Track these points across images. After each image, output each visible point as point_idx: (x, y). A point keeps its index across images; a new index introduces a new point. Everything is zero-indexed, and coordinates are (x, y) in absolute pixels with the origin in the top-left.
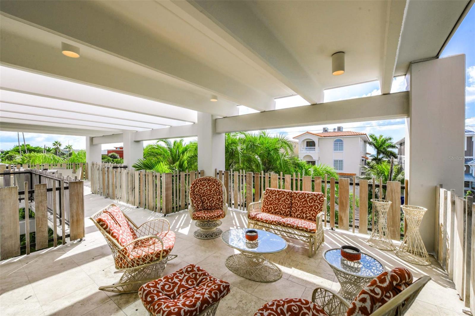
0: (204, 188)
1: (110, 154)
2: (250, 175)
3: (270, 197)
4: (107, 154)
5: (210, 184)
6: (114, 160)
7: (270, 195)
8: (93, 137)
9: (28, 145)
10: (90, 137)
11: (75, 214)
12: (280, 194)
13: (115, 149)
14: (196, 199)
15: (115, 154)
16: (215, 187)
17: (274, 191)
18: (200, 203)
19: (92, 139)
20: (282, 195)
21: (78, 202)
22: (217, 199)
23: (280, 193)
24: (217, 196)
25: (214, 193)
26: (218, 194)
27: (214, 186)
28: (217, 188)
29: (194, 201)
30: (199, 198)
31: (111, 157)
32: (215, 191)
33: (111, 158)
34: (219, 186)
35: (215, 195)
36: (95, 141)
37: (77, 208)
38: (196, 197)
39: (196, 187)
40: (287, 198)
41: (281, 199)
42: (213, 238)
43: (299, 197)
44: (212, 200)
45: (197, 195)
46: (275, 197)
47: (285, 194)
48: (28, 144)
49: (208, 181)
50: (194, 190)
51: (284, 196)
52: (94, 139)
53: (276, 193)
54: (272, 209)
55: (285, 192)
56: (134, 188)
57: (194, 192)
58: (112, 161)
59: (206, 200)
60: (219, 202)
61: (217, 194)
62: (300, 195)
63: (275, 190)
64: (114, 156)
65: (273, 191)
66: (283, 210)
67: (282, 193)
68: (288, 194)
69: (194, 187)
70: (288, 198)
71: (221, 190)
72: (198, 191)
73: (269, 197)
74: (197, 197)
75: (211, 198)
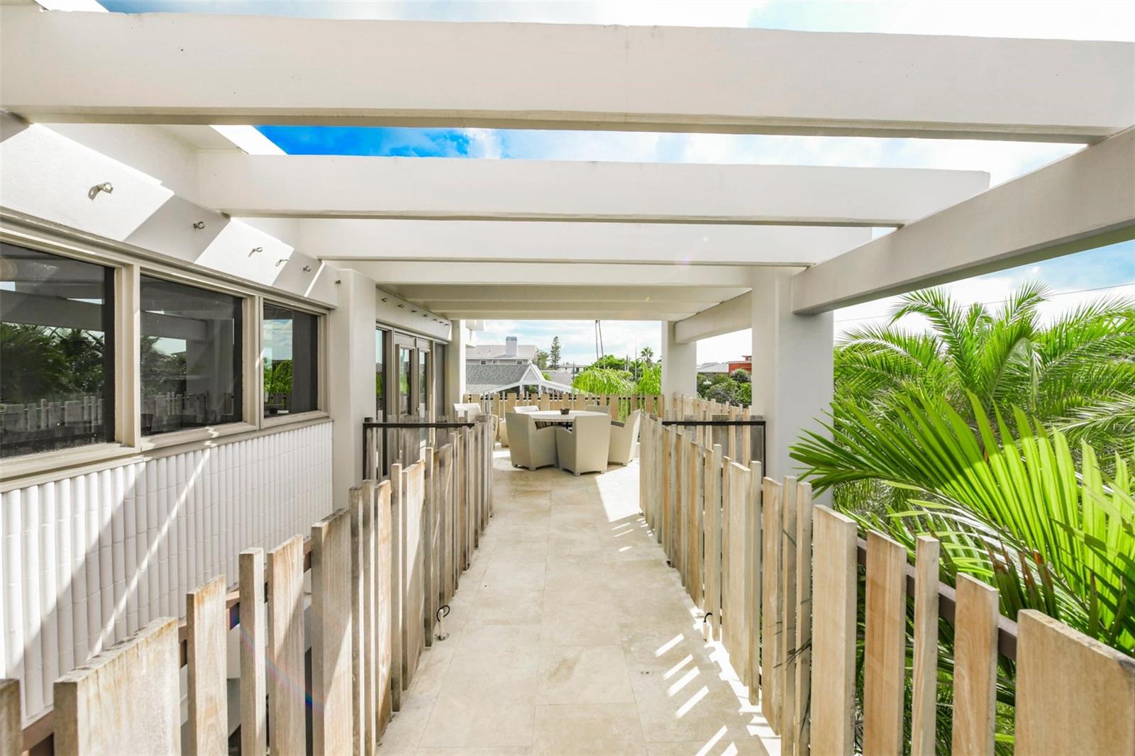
1: (734, 372)
4: (727, 371)
6: (742, 385)
8: (676, 323)
9: (612, 356)
10: (669, 322)
13: (744, 359)
15: (743, 371)
19: (673, 328)
31: (735, 377)
33: (736, 380)
36: (683, 333)
48: (612, 354)
52: (680, 328)
56: (808, 645)
58: (736, 388)
64: (741, 377)
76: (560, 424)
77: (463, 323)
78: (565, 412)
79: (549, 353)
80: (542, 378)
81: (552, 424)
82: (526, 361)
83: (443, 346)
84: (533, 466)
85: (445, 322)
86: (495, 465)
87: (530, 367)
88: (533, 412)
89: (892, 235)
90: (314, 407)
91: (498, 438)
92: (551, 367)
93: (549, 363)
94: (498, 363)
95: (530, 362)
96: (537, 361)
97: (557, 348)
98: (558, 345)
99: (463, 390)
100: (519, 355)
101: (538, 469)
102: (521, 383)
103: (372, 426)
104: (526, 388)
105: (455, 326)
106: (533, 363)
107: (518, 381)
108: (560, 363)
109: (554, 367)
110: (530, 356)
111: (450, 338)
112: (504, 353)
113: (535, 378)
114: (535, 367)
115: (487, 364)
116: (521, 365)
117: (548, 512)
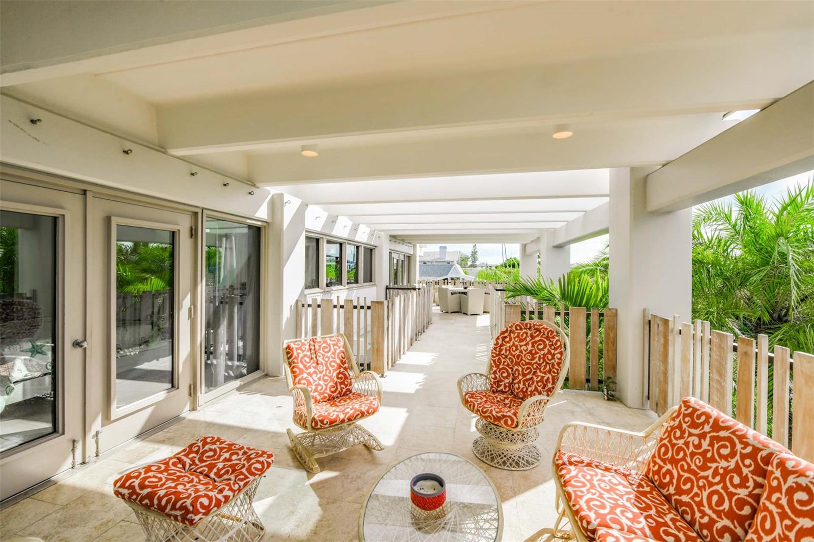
0: (521, 346)
2: (721, 341)
3: (683, 432)
5: (537, 339)
7: (684, 426)
8: (525, 244)
11: (375, 342)
12: (719, 439)
14: (501, 366)
16: (546, 351)
17: (703, 418)
18: (506, 378)
20: (725, 447)
21: (379, 327)
22: (541, 380)
23: (723, 434)
24: (545, 373)
25: (540, 365)
26: (548, 368)
27: (545, 346)
28: (549, 352)
29: (495, 369)
30: (508, 365)
32: (544, 360)
34: (555, 349)
35: (540, 369)
36: (527, 250)
37: (378, 334)
38: (503, 360)
39: (507, 340)
40: (737, 470)
41: (716, 461)
42: (506, 468)
43: (791, 492)
44: (532, 378)
45: (506, 356)
46: (696, 442)
47: (739, 447)
49: (535, 333)
50: (502, 345)
51: (733, 454)
52: (527, 247)
53: (707, 428)
54: (671, 482)
55: (742, 438)
57: (501, 350)
59: (519, 374)
60: (544, 388)
61: (545, 367)
62: (799, 487)
63: (708, 416)
65: (699, 417)
66: (707, 510)
67: (724, 439)
68: (753, 455)
69: (504, 339)
70: (745, 471)
71: (557, 360)
72: (509, 350)
73: (678, 434)
74: (504, 362)
75: (529, 373)
76: (462, 293)
77: (418, 245)
78: (465, 288)
79: (470, 256)
80: (463, 274)
81: (459, 293)
82: (452, 261)
83: (409, 257)
84: (450, 311)
85: (410, 245)
86: (433, 311)
87: (454, 266)
88: (451, 287)
89: (567, 224)
90: (371, 281)
91: (434, 302)
92: (471, 266)
93: (469, 263)
94: (434, 263)
95: (455, 262)
96: (460, 262)
97: (475, 252)
98: (476, 250)
99: (418, 278)
100: (448, 258)
101: (452, 313)
102: (449, 276)
103: (388, 289)
104: (452, 279)
105: (414, 247)
106: (458, 263)
107: (447, 275)
108: (478, 263)
109: (473, 266)
110: (456, 258)
111: (412, 253)
112: (438, 257)
113: (458, 273)
114: (458, 267)
115: (427, 264)
116: (449, 264)
117: (454, 323)
